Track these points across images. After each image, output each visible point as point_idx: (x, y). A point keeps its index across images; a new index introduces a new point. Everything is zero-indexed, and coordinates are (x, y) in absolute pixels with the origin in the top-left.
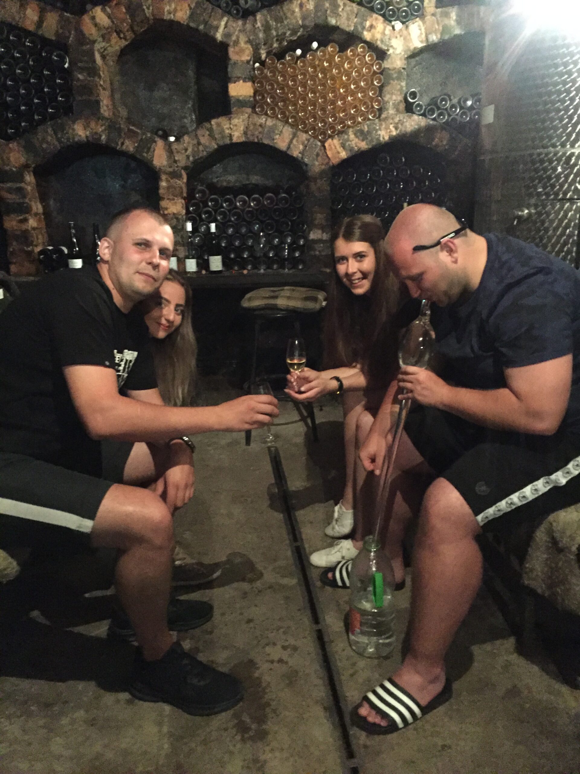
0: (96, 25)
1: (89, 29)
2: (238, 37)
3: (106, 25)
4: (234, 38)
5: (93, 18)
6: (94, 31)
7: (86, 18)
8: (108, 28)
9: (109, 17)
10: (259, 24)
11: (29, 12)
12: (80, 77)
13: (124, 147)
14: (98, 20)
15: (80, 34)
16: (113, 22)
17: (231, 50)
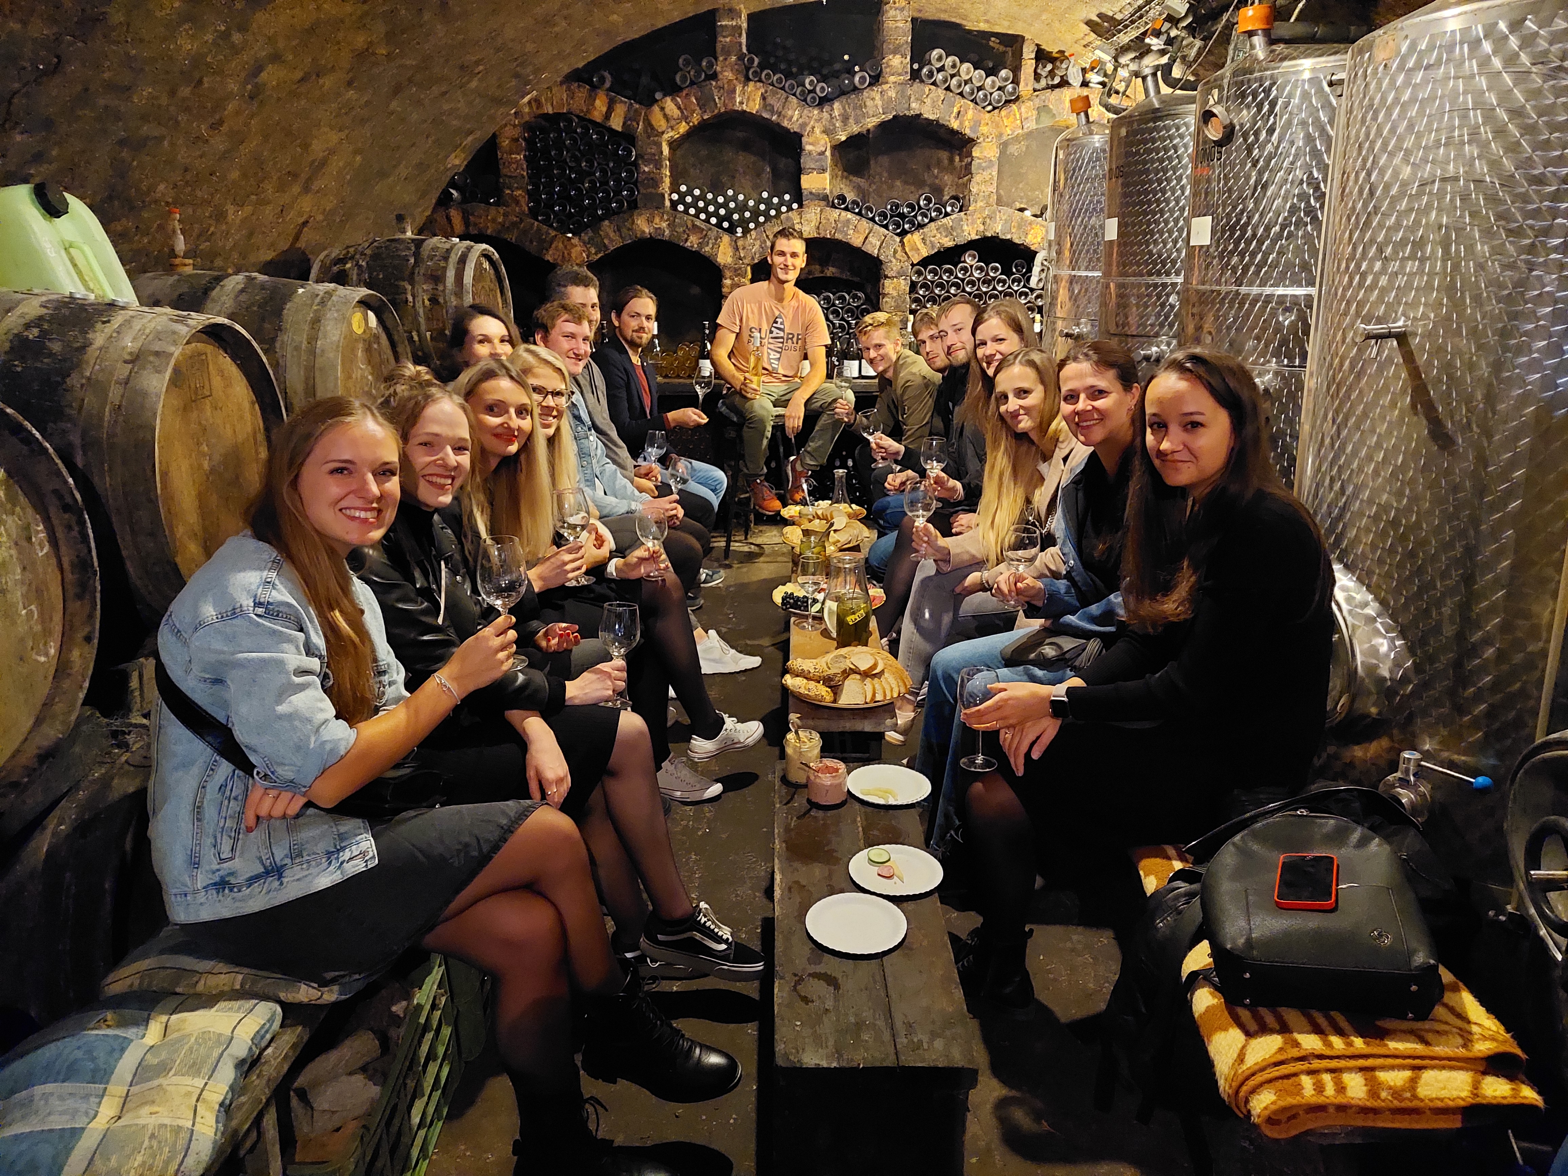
0: (665, 116)
1: (658, 120)
2: (813, 128)
3: (675, 115)
4: (808, 129)
5: (662, 109)
6: (662, 121)
8: (677, 118)
9: (679, 108)
10: (836, 113)
11: (598, 103)
12: (646, 169)
13: (688, 244)
14: (667, 111)
16: (682, 112)
17: (804, 140)
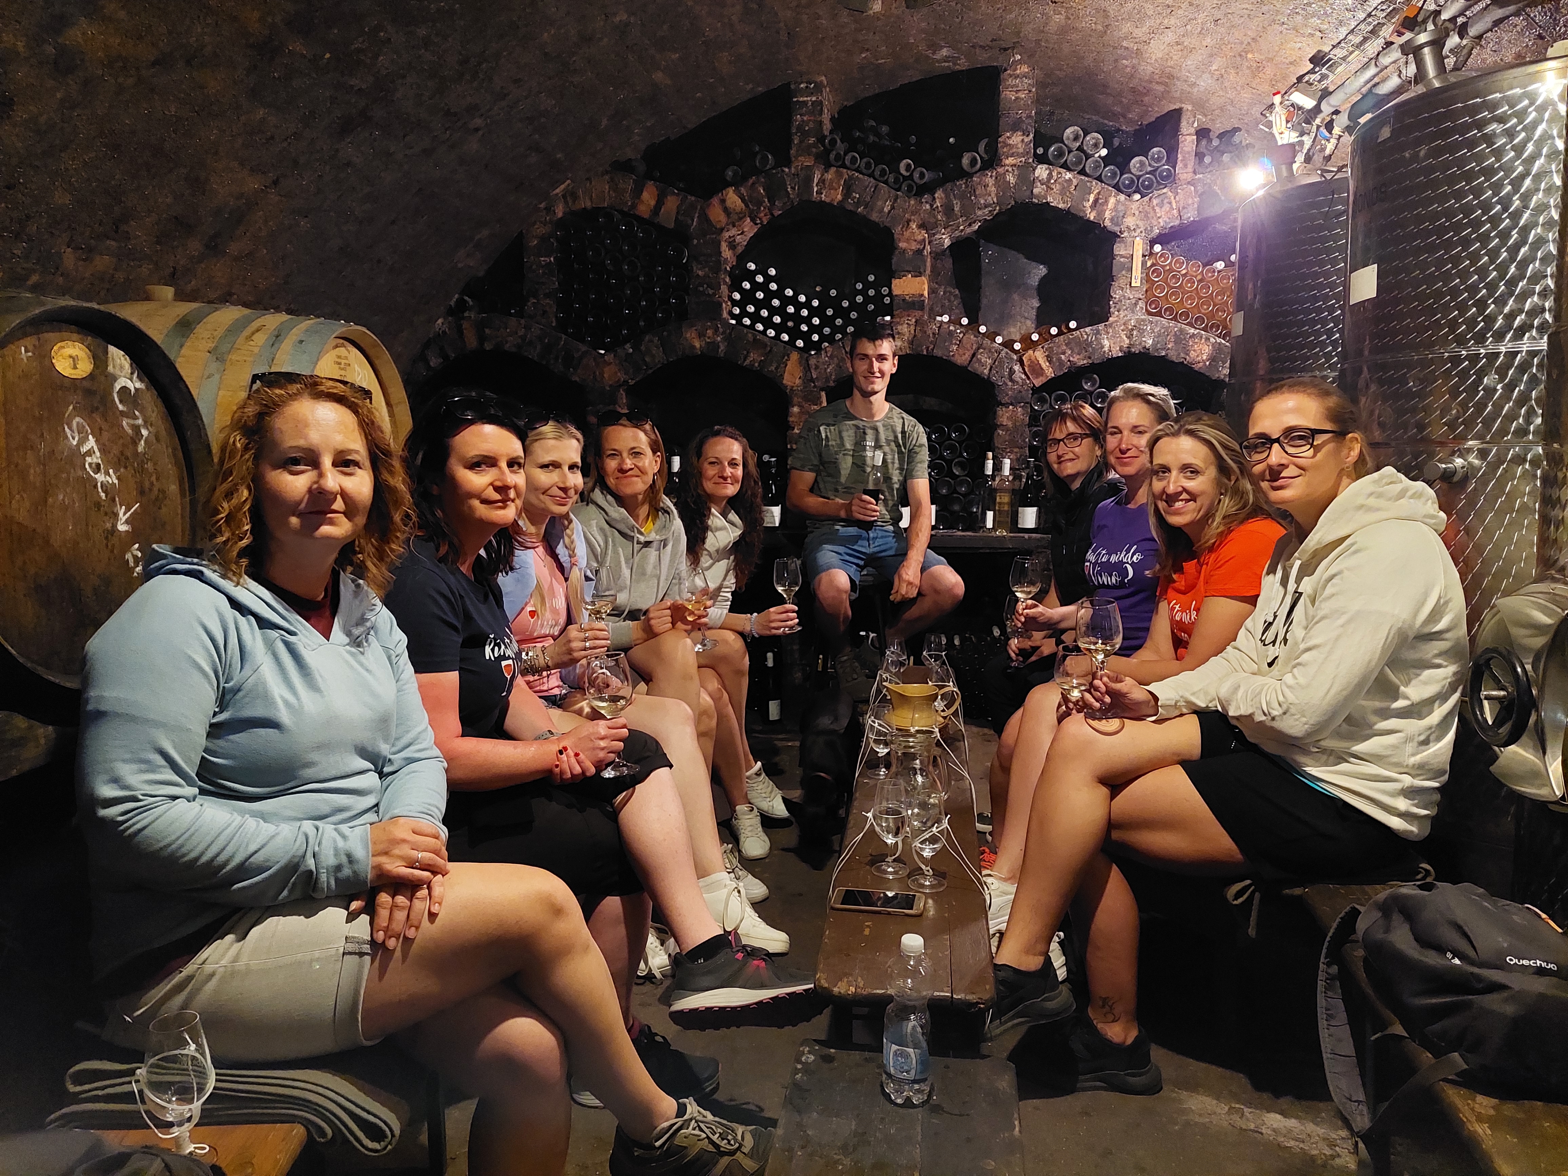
0: (726, 210)
1: (716, 214)
2: (908, 221)
3: (738, 209)
4: (902, 223)
5: (723, 201)
6: (723, 218)
7: (715, 201)
8: (740, 213)
9: (743, 200)
10: (938, 204)
11: (645, 195)
12: (700, 273)
13: (747, 362)
14: (729, 203)
15: (704, 218)
16: (747, 206)
17: (897, 236)
